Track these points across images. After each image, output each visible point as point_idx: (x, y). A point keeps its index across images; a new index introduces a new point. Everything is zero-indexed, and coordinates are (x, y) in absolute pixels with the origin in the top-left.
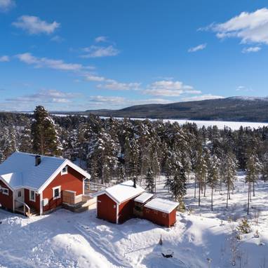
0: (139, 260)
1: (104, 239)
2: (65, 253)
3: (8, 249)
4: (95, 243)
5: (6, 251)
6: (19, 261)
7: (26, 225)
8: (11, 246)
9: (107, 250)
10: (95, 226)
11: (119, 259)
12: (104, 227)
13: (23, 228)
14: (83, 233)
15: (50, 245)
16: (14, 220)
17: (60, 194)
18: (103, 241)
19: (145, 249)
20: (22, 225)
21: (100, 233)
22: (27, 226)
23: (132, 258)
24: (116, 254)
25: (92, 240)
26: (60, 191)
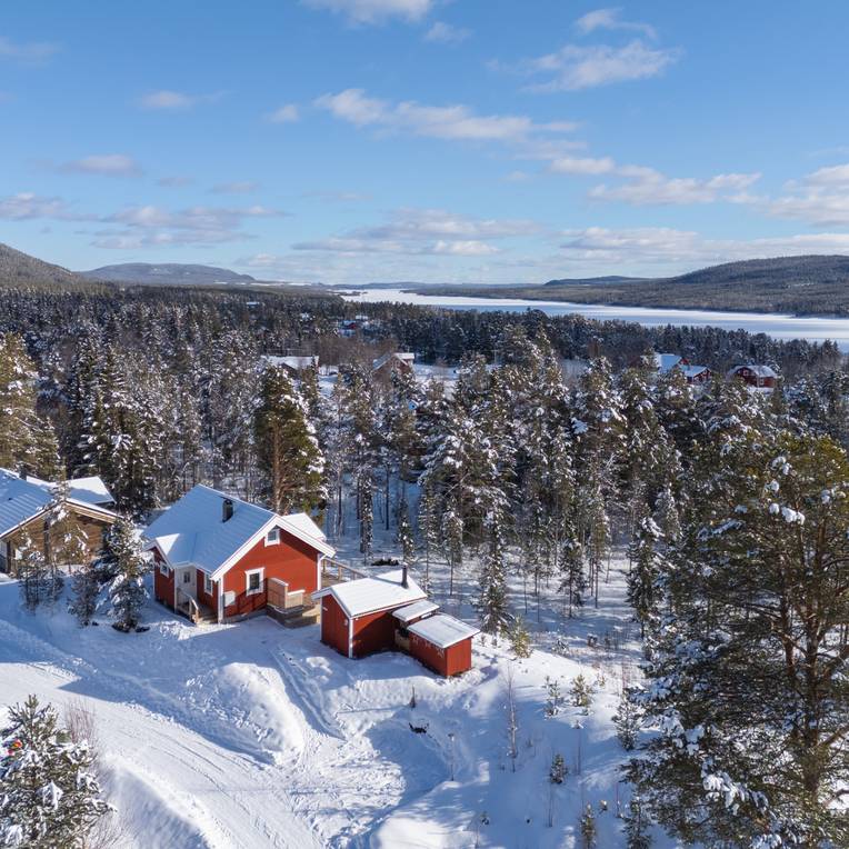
0: (360, 729)
1: (313, 682)
2: (236, 696)
3: (150, 676)
4: (297, 688)
5: (147, 680)
6: (163, 700)
7: (186, 637)
8: (155, 671)
9: (312, 704)
10: (304, 656)
11: (325, 721)
12: (321, 659)
13: (181, 643)
14: (282, 666)
15: (215, 678)
16: (171, 626)
17: (262, 586)
18: (311, 686)
19: (378, 710)
20: (181, 638)
21: (309, 671)
22: (186, 641)
23: (349, 722)
24: (323, 712)
25: (292, 681)
26: (261, 579)
